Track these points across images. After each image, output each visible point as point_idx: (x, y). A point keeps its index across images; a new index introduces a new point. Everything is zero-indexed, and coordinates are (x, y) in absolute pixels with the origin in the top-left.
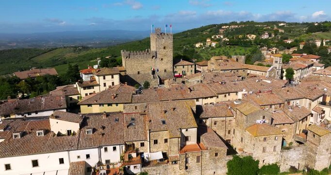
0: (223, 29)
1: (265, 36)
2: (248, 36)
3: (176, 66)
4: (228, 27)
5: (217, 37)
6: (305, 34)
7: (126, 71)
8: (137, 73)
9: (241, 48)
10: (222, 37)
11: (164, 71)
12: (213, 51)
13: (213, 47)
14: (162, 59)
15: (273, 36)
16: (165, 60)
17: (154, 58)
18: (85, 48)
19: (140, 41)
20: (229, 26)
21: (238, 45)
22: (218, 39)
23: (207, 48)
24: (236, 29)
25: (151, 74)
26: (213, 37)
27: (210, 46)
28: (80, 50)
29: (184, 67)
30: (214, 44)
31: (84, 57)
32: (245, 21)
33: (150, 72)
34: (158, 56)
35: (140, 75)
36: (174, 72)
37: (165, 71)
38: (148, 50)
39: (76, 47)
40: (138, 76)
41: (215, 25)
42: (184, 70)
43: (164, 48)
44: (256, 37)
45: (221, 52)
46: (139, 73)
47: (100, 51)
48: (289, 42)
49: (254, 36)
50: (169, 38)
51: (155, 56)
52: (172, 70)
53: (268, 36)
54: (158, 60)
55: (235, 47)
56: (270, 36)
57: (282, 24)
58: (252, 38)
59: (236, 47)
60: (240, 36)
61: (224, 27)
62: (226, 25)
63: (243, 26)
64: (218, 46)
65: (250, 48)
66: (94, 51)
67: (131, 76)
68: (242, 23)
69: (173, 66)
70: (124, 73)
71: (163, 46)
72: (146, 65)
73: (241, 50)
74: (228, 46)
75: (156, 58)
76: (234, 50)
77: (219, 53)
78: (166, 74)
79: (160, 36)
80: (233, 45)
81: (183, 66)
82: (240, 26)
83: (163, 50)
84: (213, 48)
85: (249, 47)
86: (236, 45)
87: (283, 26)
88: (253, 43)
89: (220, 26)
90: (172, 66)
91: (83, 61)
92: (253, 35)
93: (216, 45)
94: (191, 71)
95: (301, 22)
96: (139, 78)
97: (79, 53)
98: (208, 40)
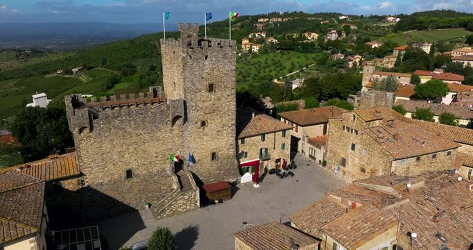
0: (261, 23)
1: (333, 36)
2: (306, 35)
3: (243, 139)
4: (267, 19)
5: (257, 35)
6: (393, 34)
7: (81, 174)
8: (124, 175)
9: (299, 54)
10: (264, 35)
11: (209, 158)
12: (256, 60)
13: (255, 53)
14: (203, 124)
15: (344, 35)
16: (213, 125)
17: (179, 122)
18: (36, 52)
19: (132, 42)
20: (269, 19)
21: (293, 50)
22: (259, 40)
23: (245, 55)
24: (281, 23)
25: (169, 173)
26: (250, 37)
27: (250, 51)
28: (28, 55)
29: (263, 139)
30: (256, 49)
31: (36, 68)
32: (290, 12)
33: (168, 167)
34: (192, 114)
35: (134, 179)
36: (239, 156)
37: (214, 156)
38: (155, 92)
39: (20, 51)
40: (128, 183)
41: (247, 17)
42: (263, 145)
43: (211, 88)
44: (318, 37)
45: (270, 62)
46: (129, 174)
47: (64, 58)
48: (375, 45)
49: (316, 36)
50: (225, 57)
51: (181, 115)
52: (232, 151)
53: (337, 35)
54: (191, 127)
55: (289, 53)
56: (340, 35)
57: (343, 17)
58: (313, 38)
59: (292, 52)
60: (295, 36)
61: (262, 20)
62: (264, 16)
63: (291, 19)
64: (264, 52)
65: (314, 55)
66: (54, 58)
67: (103, 190)
68: (286, 15)
69: (237, 139)
70: (75, 181)
71: (206, 83)
72: (153, 148)
73: (299, 57)
74: (279, 51)
75: (186, 120)
76: (290, 58)
77: (266, 63)
78: (215, 165)
79: (197, 49)
80: (287, 50)
81: (263, 135)
82: (284, 20)
83: (205, 94)
84: (255, 55)
85: (312, 52)
86: (291, 50)
87: (345, 19)
88: (316, 46)
89: (256, 18)
90: (232, 139)
91: (31, 76)
92: (313, 34)
93: (260, 50)
94: (283, 146)
95: (369, 15)
96: (130, 190)
97: (26, 61)
98: (245, 41)
